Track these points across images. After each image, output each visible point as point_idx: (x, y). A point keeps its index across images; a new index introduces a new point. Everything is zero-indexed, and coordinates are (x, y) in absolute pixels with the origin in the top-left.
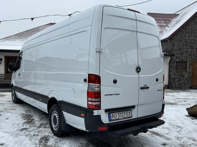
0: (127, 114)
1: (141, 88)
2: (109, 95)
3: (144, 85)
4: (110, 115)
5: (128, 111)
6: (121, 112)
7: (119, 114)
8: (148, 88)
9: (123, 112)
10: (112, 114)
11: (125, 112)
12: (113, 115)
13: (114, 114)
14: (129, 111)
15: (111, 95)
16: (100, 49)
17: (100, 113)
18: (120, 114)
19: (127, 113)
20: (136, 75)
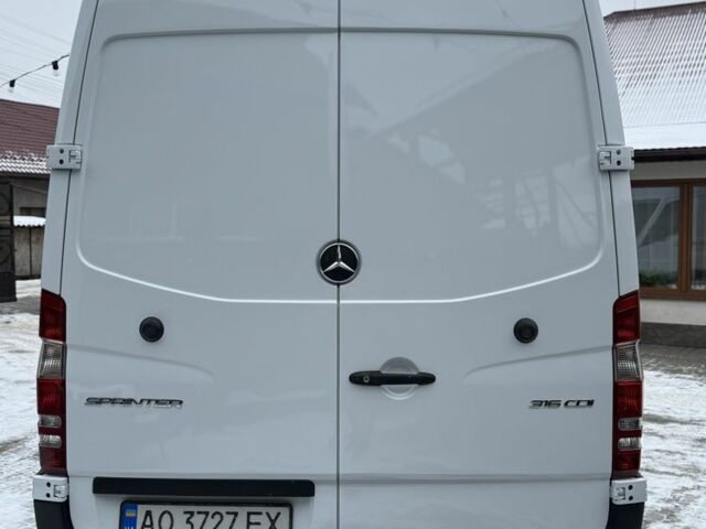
0: (249, 523)
1: (357, 379)
2: (113, 401)
3: (384, 360)
4: (129, 514)
5: (263, 510)
6: (212, 510)
7: (192, 514)
8: (426, 379)
9: (223, 510)
10: (142, 510)
11: (243, 511)
12: (148, 514)
13: (157, 510)
14: (273, 511)
15: (128, 402)
16: (65, 157)
17: (55, 491)
18: (197, 520)
19: (253, 519)
20: (324, 297)
